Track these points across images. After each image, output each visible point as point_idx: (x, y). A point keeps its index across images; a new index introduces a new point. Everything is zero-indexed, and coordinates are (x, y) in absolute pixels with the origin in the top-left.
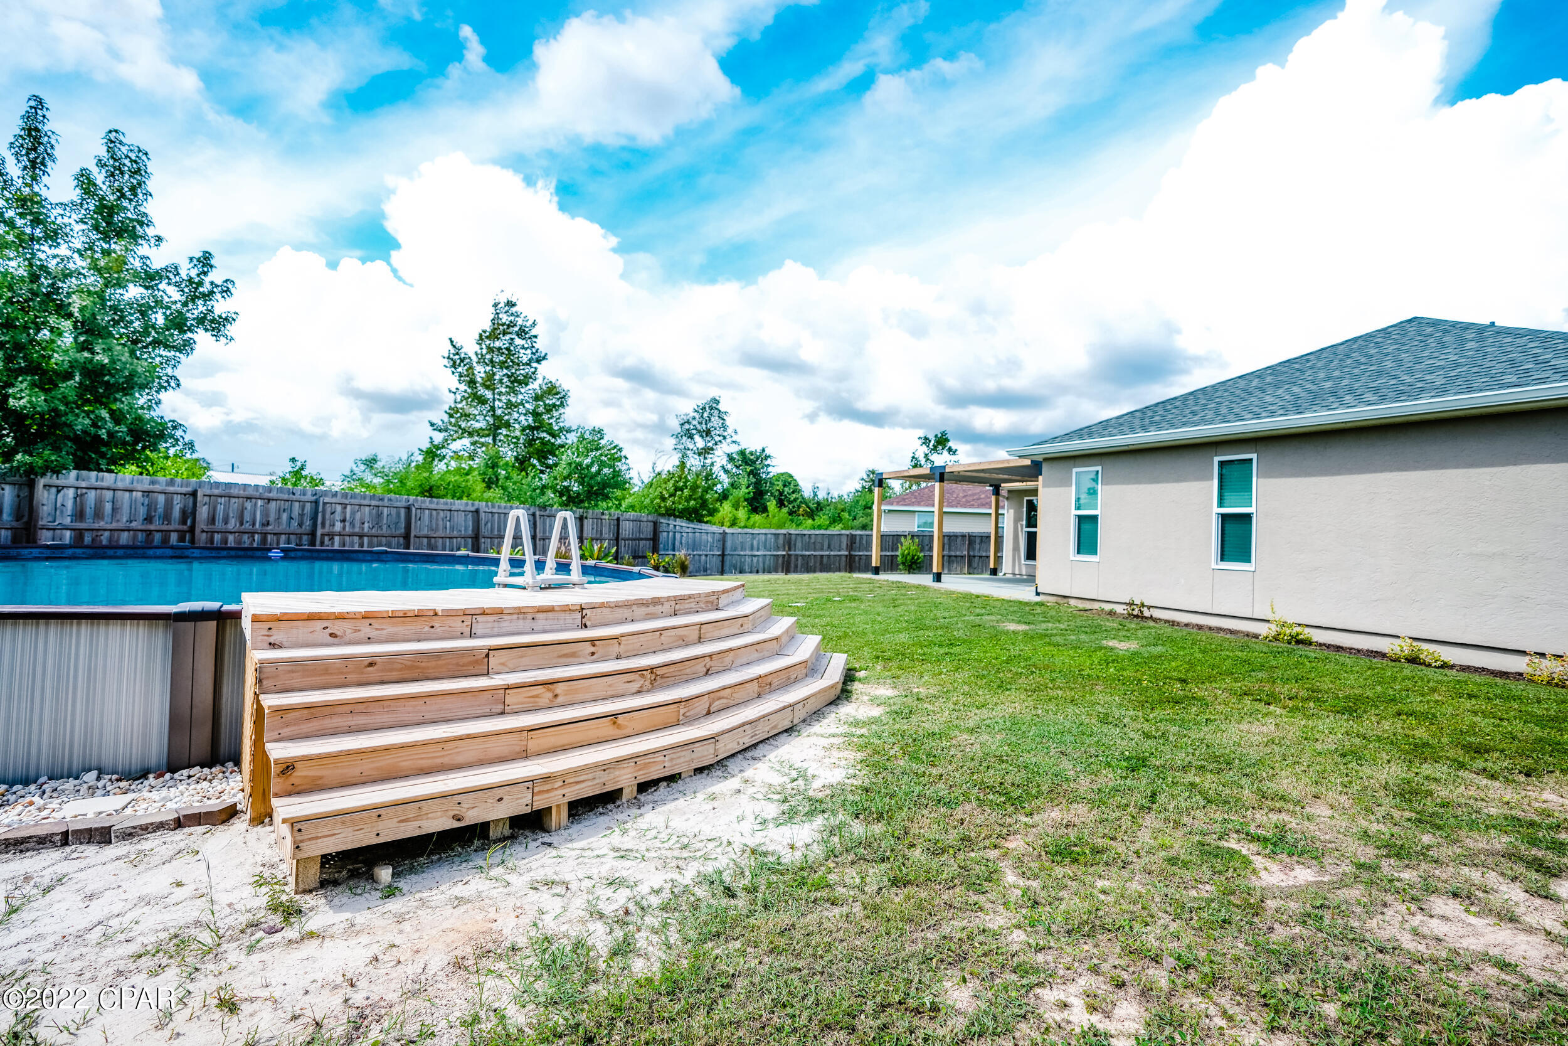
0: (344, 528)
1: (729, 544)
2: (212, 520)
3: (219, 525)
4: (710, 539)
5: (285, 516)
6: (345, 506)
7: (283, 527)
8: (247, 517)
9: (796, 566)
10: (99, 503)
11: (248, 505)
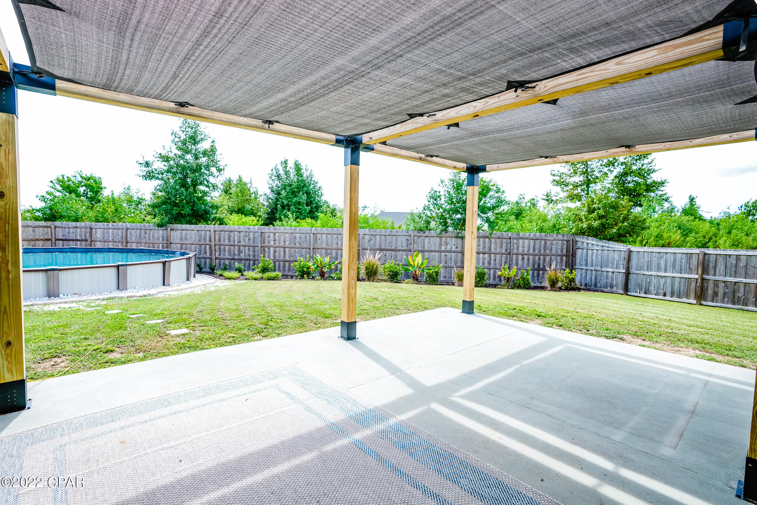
0: (275, 244)
1: (634, 262)
2: (220, 240)
3: (222, 242)
4: (616, 257)
5: (247, 239)
6: (275, 234)
7: (247, 244)
8: (232, 239)
9: (716, 294)
10: (186, 234)
11: (232, 234)
